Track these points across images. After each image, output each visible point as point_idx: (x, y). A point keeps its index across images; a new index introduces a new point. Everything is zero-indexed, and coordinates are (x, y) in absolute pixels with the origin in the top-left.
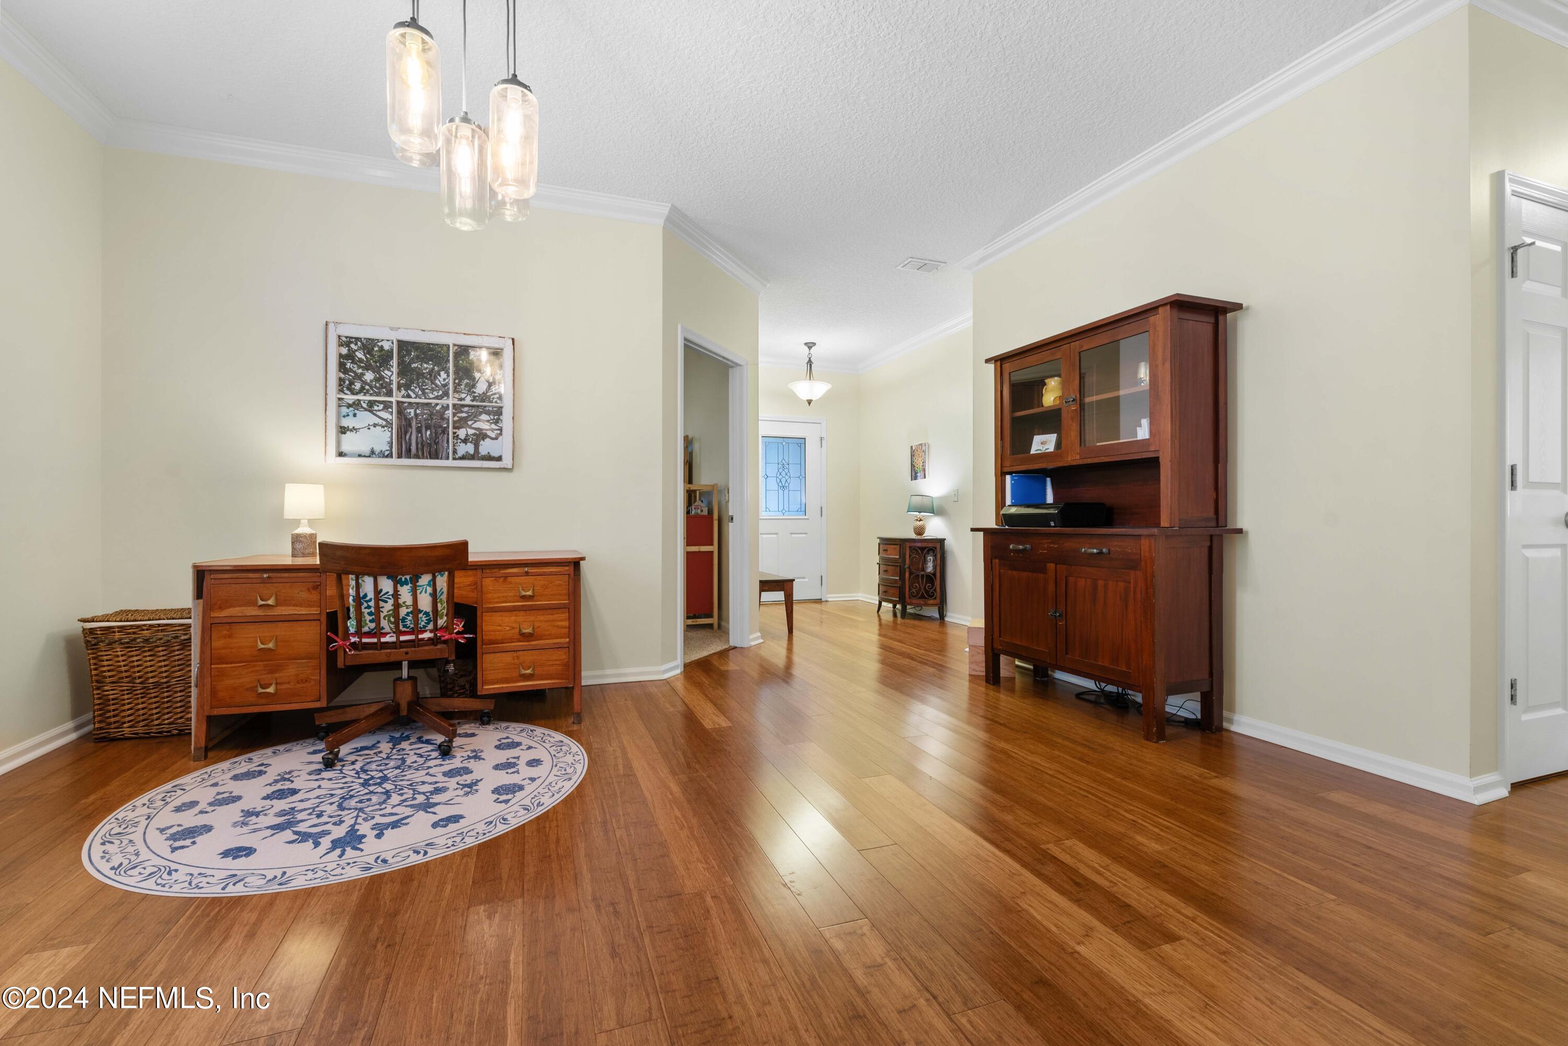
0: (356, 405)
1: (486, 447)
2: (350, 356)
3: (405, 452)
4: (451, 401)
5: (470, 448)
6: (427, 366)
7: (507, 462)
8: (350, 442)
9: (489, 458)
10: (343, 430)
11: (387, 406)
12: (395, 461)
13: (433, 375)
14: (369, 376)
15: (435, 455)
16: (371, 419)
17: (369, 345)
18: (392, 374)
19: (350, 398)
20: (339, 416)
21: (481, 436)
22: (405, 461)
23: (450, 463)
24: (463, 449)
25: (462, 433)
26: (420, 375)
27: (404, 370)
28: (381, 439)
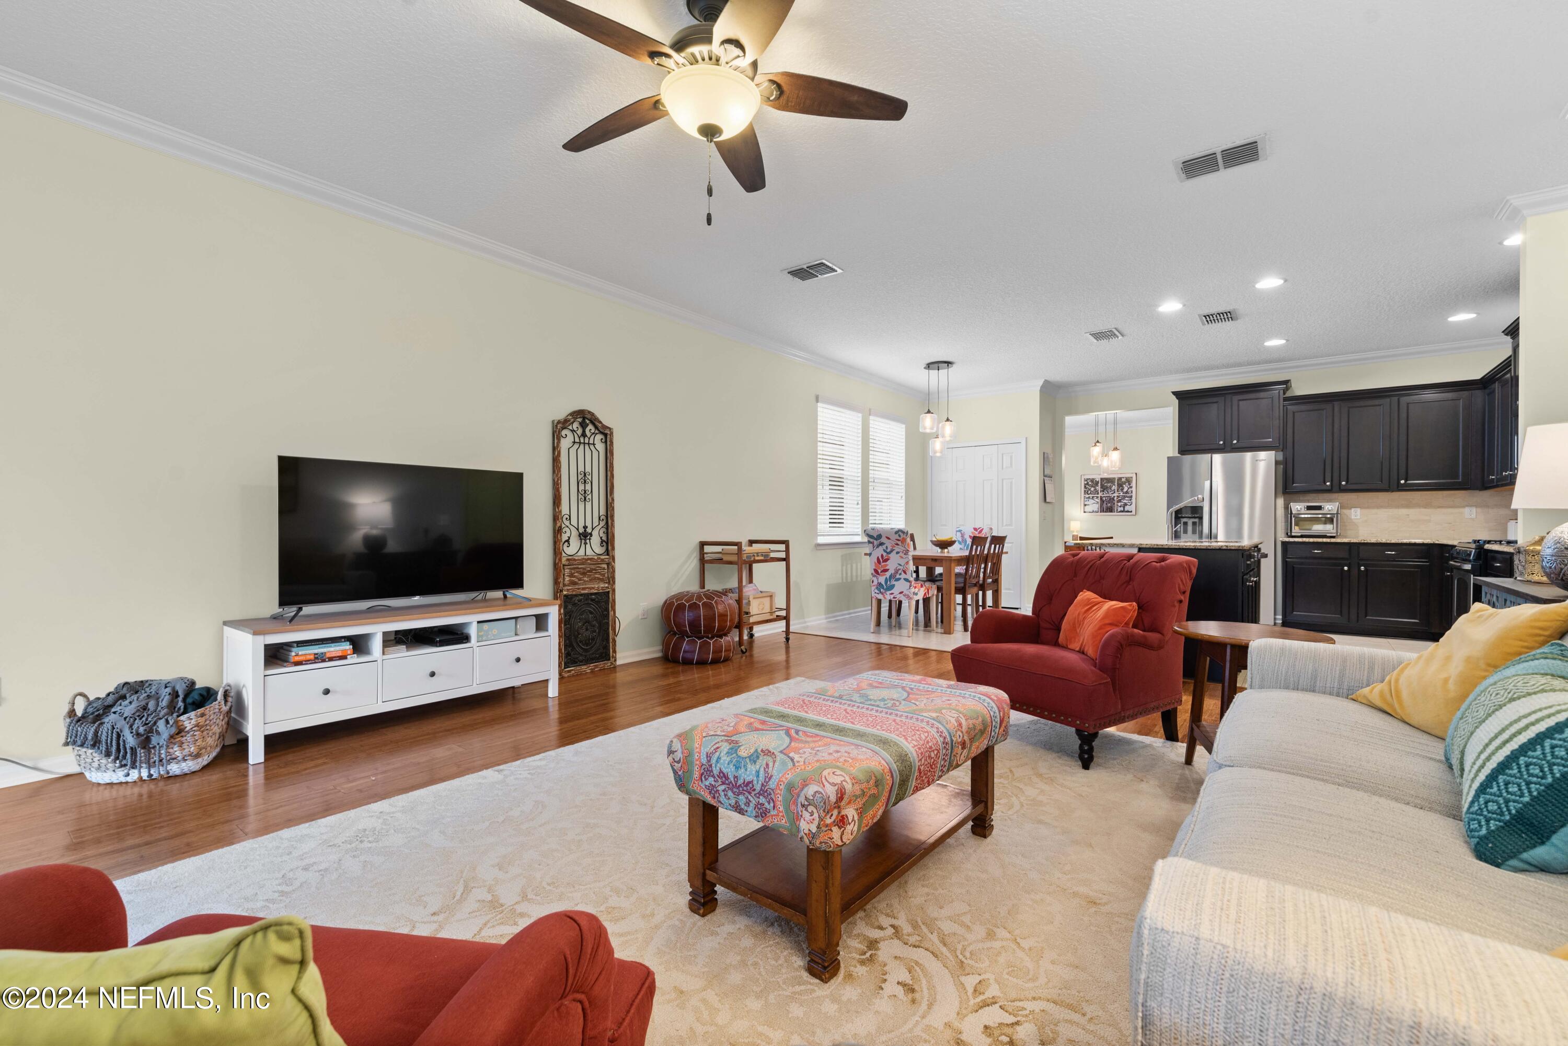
0: (1089, 498)
1: (1127, 508)
2: (1088, 484)
3: (1102, 511)
4: (1116, 495)
5: (1122, 509)
6: (1109, 484)
7: (1134, 513)
8: (1087, 508)
9: (1128, 512)
10: (1085, 505)
11: (1097, 497)
12: (1099, 513)
13: (1110, 487)
14: (1092, 489)
15: (1111, 511)
16: (1094, 502)
17: (1092, 480)
18: (1099, 488)
19: (1087, 496)
20: (1084, 501)
21: (1126, 504)
22: (1102, 514)
23: (1116, 513)
24: (1120, 509)
25: (1119, 504)
26: (1107, 487)
27: (1102, 486)
28: (1096, 507)
